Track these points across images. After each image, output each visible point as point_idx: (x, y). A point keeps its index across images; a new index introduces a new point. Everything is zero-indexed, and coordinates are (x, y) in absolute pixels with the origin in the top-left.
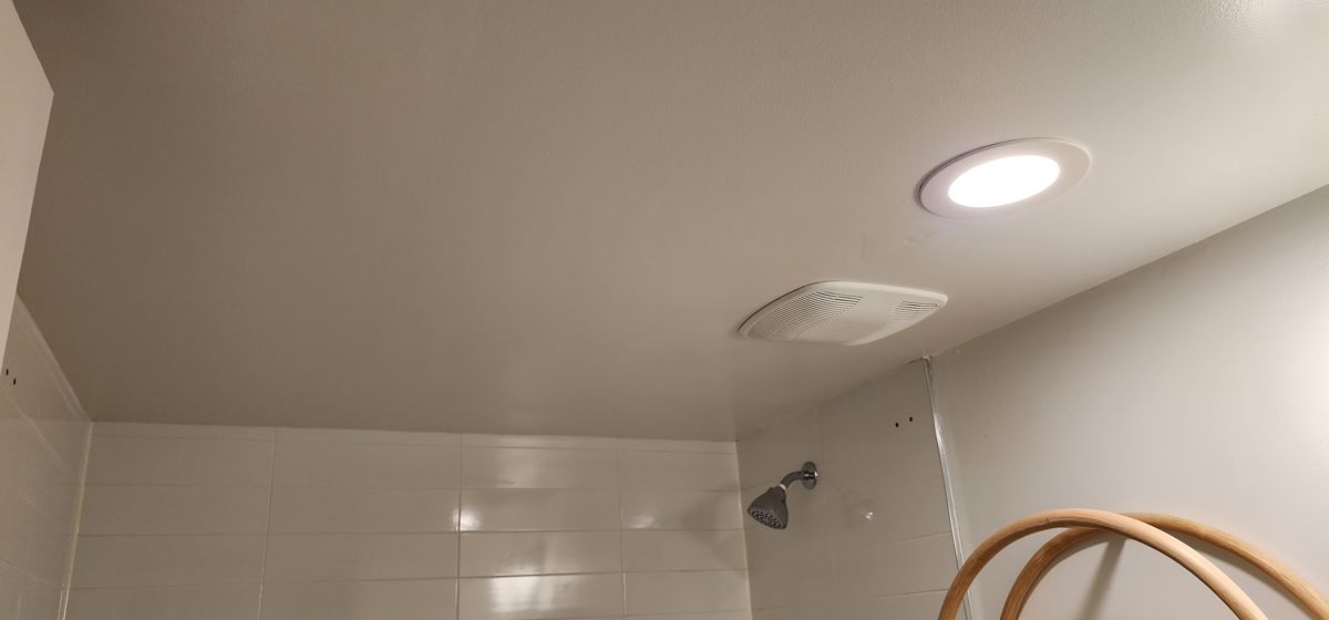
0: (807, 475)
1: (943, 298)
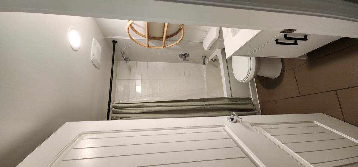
0: (123, 54)
1: (94, 39)
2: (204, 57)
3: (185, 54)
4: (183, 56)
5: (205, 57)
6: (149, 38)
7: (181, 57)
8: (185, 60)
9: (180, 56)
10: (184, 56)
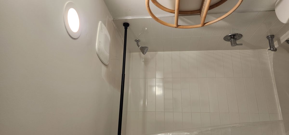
0: (137, 41)
1: (100, 22)
2: (271, 38)
3: (234, 35)
4: (231, 38)
5: (272, 36)
6: (179, 14)
7: (229, 40)
8: (234, 44)
9: (226, 38)
10: (234, 38)
